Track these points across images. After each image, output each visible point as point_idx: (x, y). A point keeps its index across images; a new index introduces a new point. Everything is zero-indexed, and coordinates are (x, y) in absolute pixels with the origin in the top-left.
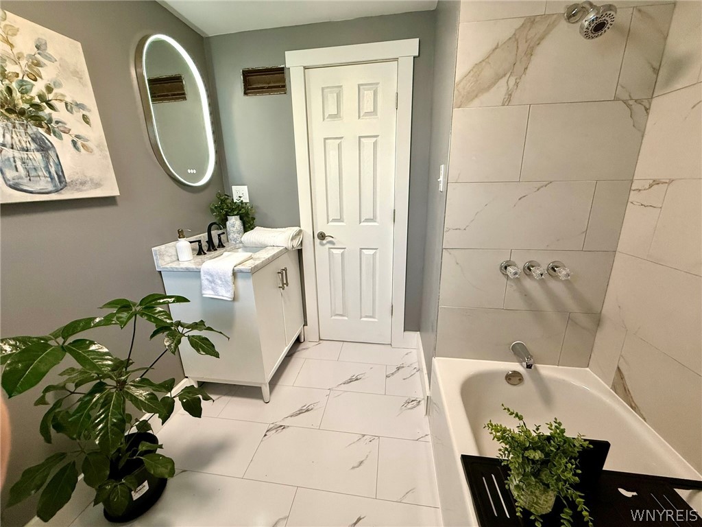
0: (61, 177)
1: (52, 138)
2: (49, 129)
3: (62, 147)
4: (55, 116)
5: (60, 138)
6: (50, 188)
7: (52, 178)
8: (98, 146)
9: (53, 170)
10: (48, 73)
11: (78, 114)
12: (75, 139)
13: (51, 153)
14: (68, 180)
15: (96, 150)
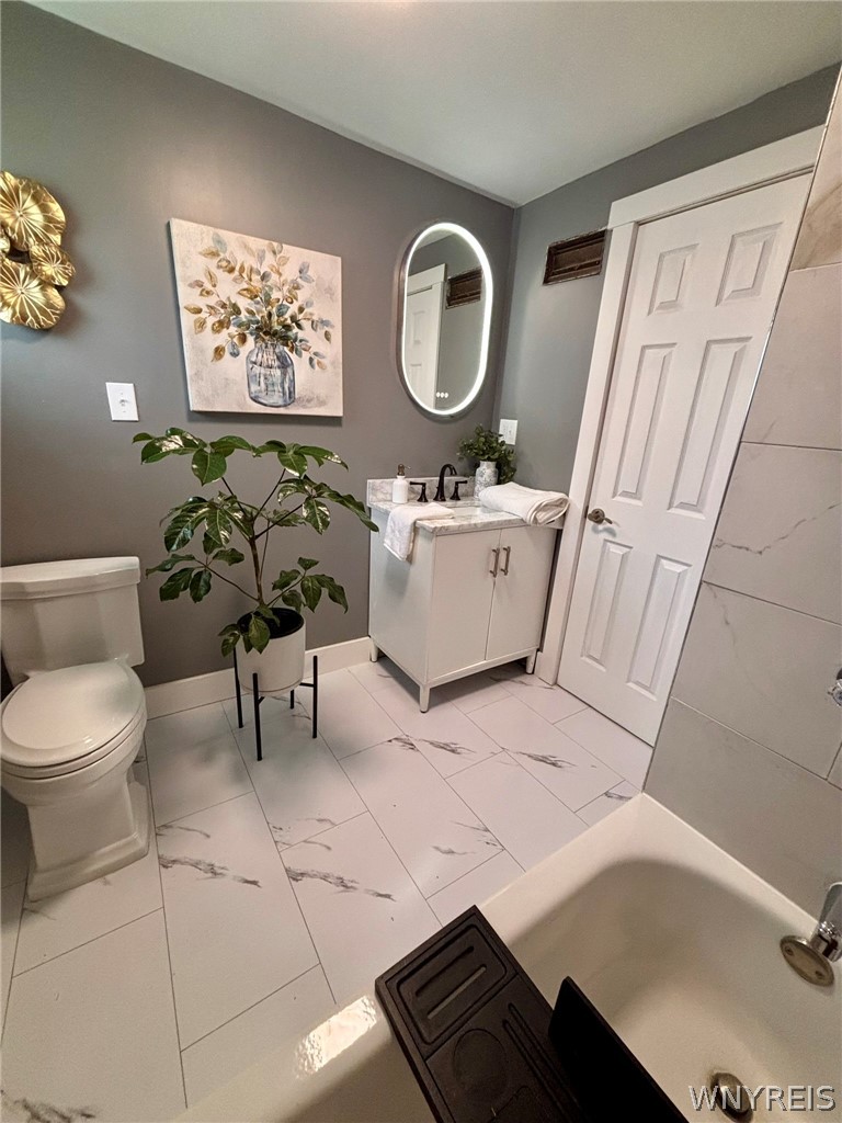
0: (292, 393)
1: (293, 356)
2: (293, 347)
3: (300, 363)
4: (301, 335)
5: (300, 355)
6: (281, 402)
7: (284, 394)
8: (333, 363)
9: (286, 386)
10: (302, 296)
11: (321, 332)
12: (313, 356)
13: (290, 370)
14: (297, 396)
15: (329, 368)
